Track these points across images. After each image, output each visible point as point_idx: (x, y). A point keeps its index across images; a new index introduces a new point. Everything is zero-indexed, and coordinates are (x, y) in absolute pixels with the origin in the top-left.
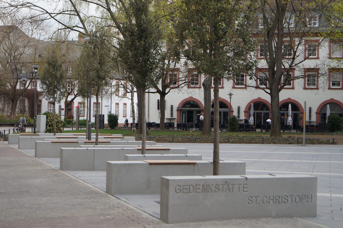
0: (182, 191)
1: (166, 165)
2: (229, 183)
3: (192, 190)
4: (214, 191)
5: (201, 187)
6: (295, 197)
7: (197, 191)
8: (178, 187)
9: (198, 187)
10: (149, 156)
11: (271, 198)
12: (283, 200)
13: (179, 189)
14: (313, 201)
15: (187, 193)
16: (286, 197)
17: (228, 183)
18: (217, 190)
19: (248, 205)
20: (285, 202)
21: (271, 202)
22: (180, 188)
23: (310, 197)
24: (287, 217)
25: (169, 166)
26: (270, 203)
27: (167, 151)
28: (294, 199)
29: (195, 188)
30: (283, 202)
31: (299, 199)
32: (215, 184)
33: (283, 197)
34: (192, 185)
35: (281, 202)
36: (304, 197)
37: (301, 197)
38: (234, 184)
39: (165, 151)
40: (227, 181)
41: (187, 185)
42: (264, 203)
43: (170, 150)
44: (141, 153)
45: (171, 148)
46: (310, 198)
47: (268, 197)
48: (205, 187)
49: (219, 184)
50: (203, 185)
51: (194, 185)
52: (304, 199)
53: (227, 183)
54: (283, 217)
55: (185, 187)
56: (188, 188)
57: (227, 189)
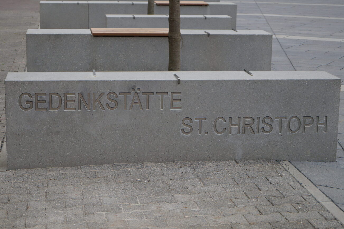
0: (34, 104)
1: (124, 38)
2: (139, 89)
3: (55, 104)
4: (105, 106)
5: (77, 97)
6: (288, 120)
7: (69, 106)
8: (26, 97)
9: (69, 97)
10: (141, 18)
11: (235, 121)
12: (260, 127)
13: (27, 101)
14: (329, 128)
15: (46, 109)
16: (268, 120)
17: (136, 89)
18: (112, 103)
19: (183, 134)
20: (266, 129)
21: (234, 129)
22: (31, 99)
23: (323, 120)
24: (267, 160)
25: (129, 39)
26: (230, 132)
27: (203, 8)
28: (285, 125)
29: (63, 98)
30: (260, 130)
31: (297, 124)
32: (108, 91)
33: (261, 119)
34: (57, 94)
35: (256, 130)
36: (308, 120)
37: (302, 119)
38: (151, 93)
39: (201, 7)
40: (135, 86)
41: (46, 94)
42: (218, 132)
43: (208, 7)
44: (147, 13)
45: (209, 3)
46: (322, 124)
47: (228, 120)
48: (86, 96)
49: (118, 93)
50: (81, 94)
51: (61, 93)
52: (309, 124)
53: (134, 89)
54: (257, 159)
55: (41, 97)
56: (48, 100)
57: (136, 103)
